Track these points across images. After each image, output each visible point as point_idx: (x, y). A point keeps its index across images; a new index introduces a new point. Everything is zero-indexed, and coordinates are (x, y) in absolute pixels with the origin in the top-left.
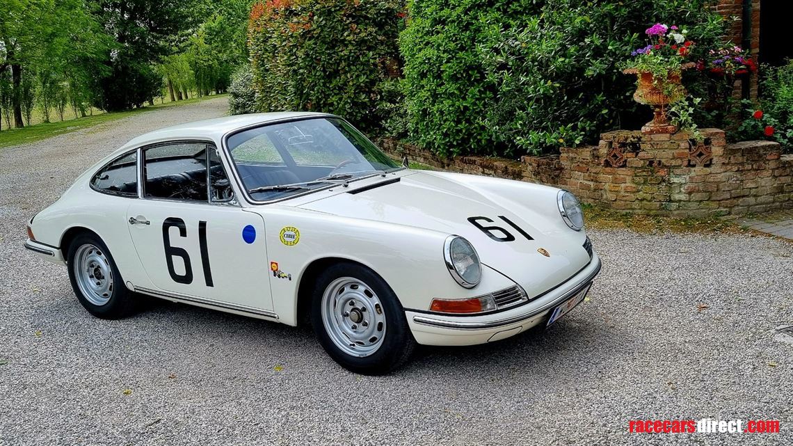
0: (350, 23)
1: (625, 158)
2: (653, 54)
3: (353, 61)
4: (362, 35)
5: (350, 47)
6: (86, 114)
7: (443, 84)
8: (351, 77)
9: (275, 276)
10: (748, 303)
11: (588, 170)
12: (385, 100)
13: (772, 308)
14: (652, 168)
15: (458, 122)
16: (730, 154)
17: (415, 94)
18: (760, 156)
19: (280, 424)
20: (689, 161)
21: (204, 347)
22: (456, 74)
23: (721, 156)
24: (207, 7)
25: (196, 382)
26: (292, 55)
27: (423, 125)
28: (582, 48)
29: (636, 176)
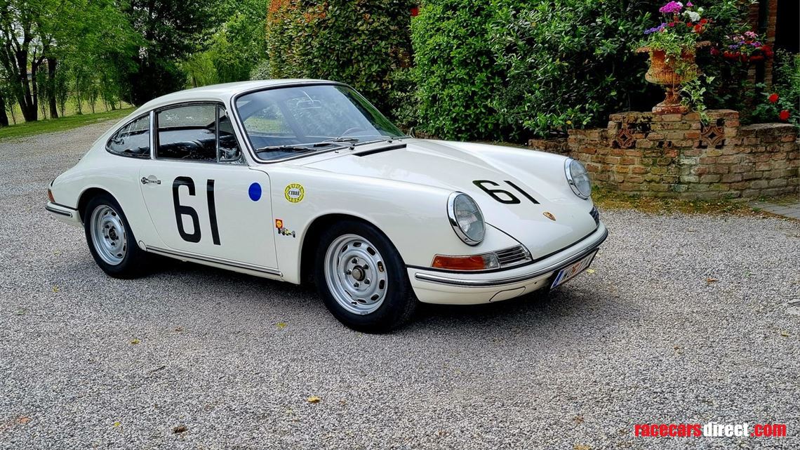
0: (364, 12)
1: (634, 139)
2: (667, 31)
3: (365, 51)
4: (375, 24)
5: (363, 37)
6: (116, 108)
7: (453, 69)
8: (364, 66)
9: (279, 233)
10: (759, 277)
11: (596, 152)
12: (396, 89)
13: (785, 283)
14: (662, 149)
15: (467, 107)
16: (743, 135)
17: (425, 81)
18: (775, 138)
19: (280, 374)
20: (701, 142)
21: (211, 305)
22: (466, 59)
23: (734, 137)
24: (229, 6)
25: (202, 335)
26: (307, 45)
27: (433, 111)
28: (594, 29)
29: (645, 157)
